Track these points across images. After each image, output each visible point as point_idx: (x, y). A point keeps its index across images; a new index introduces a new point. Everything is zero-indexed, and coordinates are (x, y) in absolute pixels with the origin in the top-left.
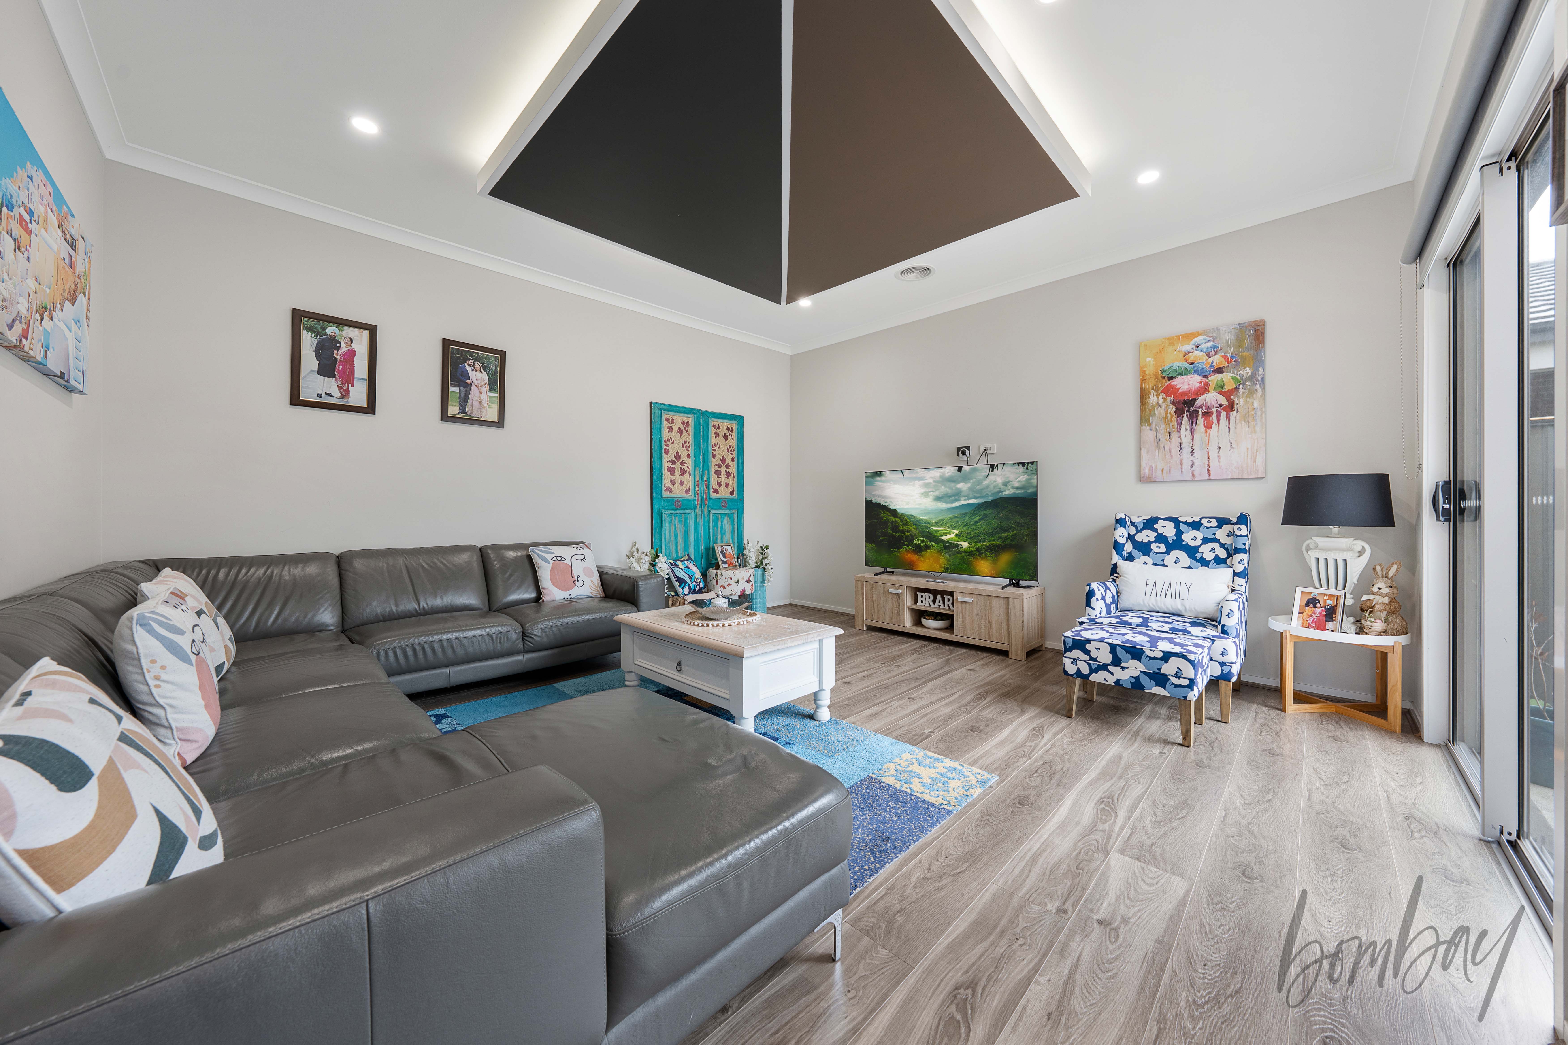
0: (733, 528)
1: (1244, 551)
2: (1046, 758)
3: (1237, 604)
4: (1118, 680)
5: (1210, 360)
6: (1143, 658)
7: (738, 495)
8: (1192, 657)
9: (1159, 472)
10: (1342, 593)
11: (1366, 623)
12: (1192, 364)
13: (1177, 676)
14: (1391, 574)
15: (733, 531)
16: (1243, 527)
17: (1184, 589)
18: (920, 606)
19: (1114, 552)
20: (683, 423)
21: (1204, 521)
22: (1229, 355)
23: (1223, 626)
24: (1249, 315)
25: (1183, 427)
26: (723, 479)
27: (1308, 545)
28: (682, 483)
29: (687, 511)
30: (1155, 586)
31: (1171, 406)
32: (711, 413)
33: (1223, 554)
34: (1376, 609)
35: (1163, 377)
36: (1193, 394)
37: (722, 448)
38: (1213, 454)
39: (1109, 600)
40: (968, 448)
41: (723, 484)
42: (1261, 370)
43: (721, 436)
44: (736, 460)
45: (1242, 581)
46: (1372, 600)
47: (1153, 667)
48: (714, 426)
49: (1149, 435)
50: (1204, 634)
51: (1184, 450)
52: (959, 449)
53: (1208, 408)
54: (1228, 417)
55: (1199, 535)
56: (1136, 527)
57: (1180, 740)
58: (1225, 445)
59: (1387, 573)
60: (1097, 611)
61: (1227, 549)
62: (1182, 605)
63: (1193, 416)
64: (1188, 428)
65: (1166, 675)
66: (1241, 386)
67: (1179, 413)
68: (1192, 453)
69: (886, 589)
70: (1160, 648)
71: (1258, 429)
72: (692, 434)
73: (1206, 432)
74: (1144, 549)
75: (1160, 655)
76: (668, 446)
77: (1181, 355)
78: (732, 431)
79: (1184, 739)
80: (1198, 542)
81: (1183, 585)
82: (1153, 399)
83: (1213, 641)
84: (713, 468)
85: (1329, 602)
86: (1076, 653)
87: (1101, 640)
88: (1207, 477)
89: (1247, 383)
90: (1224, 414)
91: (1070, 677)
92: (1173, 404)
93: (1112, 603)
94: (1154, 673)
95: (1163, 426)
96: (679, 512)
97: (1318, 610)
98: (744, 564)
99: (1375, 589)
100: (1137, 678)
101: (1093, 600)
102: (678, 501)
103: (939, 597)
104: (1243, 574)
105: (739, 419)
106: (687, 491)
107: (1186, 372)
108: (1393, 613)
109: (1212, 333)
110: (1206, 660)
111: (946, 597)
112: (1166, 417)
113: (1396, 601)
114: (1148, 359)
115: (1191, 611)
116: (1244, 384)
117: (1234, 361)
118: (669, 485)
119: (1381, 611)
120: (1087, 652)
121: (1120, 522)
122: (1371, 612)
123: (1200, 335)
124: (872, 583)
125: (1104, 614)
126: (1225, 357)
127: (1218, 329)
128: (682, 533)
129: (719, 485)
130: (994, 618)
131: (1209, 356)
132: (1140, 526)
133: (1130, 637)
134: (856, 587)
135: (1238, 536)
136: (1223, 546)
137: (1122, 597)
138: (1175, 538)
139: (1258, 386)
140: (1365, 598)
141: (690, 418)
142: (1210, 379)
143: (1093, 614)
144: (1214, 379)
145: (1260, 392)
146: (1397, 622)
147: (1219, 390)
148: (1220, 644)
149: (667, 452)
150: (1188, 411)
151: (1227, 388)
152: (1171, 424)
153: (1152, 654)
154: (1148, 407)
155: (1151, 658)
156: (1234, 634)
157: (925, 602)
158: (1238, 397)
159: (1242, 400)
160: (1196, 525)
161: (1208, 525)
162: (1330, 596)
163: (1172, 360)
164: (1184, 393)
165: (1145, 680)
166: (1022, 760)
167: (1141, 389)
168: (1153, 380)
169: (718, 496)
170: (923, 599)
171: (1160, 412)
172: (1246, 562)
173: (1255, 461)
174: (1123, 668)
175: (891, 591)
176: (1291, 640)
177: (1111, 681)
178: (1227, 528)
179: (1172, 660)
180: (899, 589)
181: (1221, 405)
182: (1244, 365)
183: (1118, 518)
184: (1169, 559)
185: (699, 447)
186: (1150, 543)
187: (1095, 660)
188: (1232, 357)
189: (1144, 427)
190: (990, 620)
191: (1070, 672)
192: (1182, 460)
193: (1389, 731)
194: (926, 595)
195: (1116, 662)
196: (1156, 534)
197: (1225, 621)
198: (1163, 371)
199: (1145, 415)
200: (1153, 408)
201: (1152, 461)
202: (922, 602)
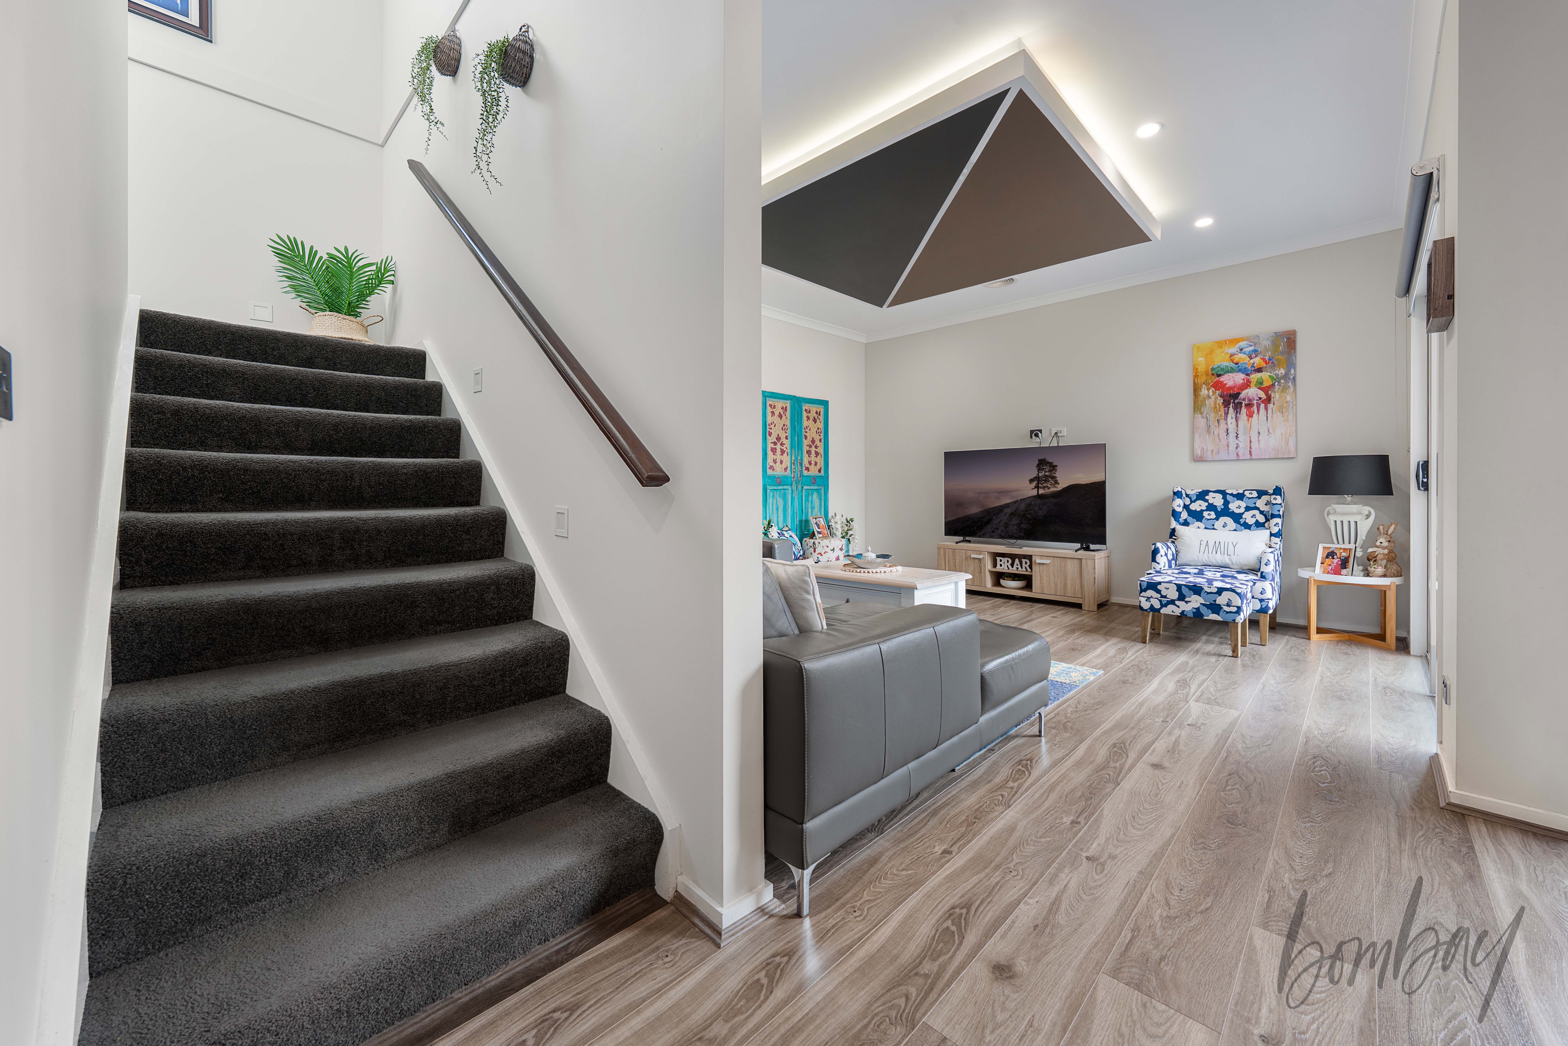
0: (821, 502)
1: (1279, 516)
2: (1133, 663)
3: (1273, 555)
4: (1183, 611)
5: (1252, 361)
6: (1202, 593)
7: (825, 472)
8: (1239, 591)
9: (1209, 453)
10: (1352, 546)
11: (1372, 569)
12: (1237, 364)
13: (1228, 605)
14: (1390, 532)
15: (821, 505)
16: (1278, 497)
17: (1231, 547)
18: (999, 569)
19: (1172, 519)
20: (782, 408)
21: (1247, 493)
22: (1267, 358)
23: (1262, 573)
24: (1283, 326)
25: (1229, 416)
26: (813, 458)
27: (1329, 511)
28: (781, 462)
29: (785, 487)
30: (1207, 545)
31: (1219, 398)
32: (803, 399)
33: (1262, 519)
34: (1378, 558)
35: (1213, 374)
36: (1238, 389)
37: (812, 430)
38: (1254, 438)
39: (1170, 557)
40: (1040, 431)
41: (813, 463)
42: (1292, 371)
43: (811, 419)
44: (823, 440)
45: (1277, 540)
46: (1375, 552)
47: (1210, 600)
48: (806, 410)
49: (1201, 421)
50: (1247, 578)
51: (1230, 435)
52: (1032, 432)
53: (1250, 400)
54: (1266, 409)
55: (1243, 504)
56: (1190, 498)
57: (1230, 654)
58: (1264, 430)
59: (1387, 531)
60: (1162, 565)
61: (1265, 515)
62: (1230, 559)
63: (1238, 407)
64: (1234, 416)
65: (1220, 605)
66: (1276, 384)
67: (1226, 404)
68: (1237, 437)
69: (968, 555)
70: (1215, 585)
71: (1290, 418)
72: (789, 418)
73: (1248, 420)
74: (1198, 516)
75: (1215, 590)
76: (771, 429)
77: (1228, 356)
78: (820, 415)
79: (1233, 651)
80: (1242, 510)
81: (1231, 544)
82: (1204, 392)
83: (1255, 583)
84: (805, 448)
85: (1344, 554)
86: (1150, 593)
87: (1170, 582)
88: (1249, 457)
89: (1282, 381)
90: (1262, 406)
91: (1145, 612)
92: (1221, 396)
93: (1172, 559)
94: (1211, 604)
95: (1212, 415)
96: (779, 488)
97: (1335, 561)
98: (832, 534)
99: (1378, 543)
100: (1198, 609)
101: (1158, 556)
102: (779, 478)
103: (1017, 561)
104: (1278, 535)
105: (825, 403)
106: (786, 469)
107: (1232, 371)
108: (1390, 561)
109: (1253, 340)
110: (1249, 595)
111: (1024, 560)
112: (1215, 408)
113: (1393, 552)
114: (1200, 359)
115: (1237, 564)
116: (1279, 382)
117: (1270, 363)
118: (772, 464)
119: (1382, 560)
120: (1159, 592)
121: (1178, 494)
122: (1375, 561)
123: (1244, 340)
124: (954, 550)
125: (1167, 567)
126: (1263, 359)
127: (1258, 336)
128: (782, 507)
129: (810, 463)
130: (1069, 577)
131: (1251, 358)
132: (1194, 498)
133: (1192, 579)
134: (939, 554)
135: (1274, 504)
136: (1262, 512)
137: (1180, 555)
138: (1223, 507)
139: (1290, 384)
140: (1370, 550)
141: (788, 404)
142: (1251, 376)
143: (1158, 567)
144: (1255, 377)
145: (1292, 389)
146: (1394, 568)
147: (1259, 386)
148: (1260, 585)
149: (770, 434)
150: (1234, 402)
151: (1266, 384)
152: (1219, 413)
153: (1209, 590)
154: (1200, 399)
155: (1208, 593)
156: (1271, 578)
157: (1004, 566)
158: (1274, 392)
159: (1277, 395)
160: (1240, 497)
161: (1250, 496)
162: (1345, 550)
163: (1221, 360)
164: (1230, 388)
165: (1204, 610)
166: (1116, 664)
167: (1194, 383)
168: (1204, 376)
169: (810, 473)
170: (1002, 563)
171: (1210, 403)
172: (1280, 525)
173: (1288, 444)
174: (1187, 602)
175: (973, 556)
176: (1314, 584)
177: (1177, 612)
178: (1265, 498)
179: (1224, 593)
180: (980, 554)
181: (1260, 398)
182: (1279, 366)
183: (1176, 491)
184: (1218, 524)
185: (795, 429)
186: (1202, 511)
187: (1165, 597)
188: (1270, 359)
189: (1197, 415)
190: (1065, 578)
191: (1145, 608)
192: (1228, 443)
193: (1388, 650)
194: (1005, 560)
195: (1182, 597)
196: (1207, 504)
197: (1264, 569)
198: (1213, 369)
199: (1198, 405)
200: (1204, 399)
201: (1204, 444)
202: (1001, 565)
